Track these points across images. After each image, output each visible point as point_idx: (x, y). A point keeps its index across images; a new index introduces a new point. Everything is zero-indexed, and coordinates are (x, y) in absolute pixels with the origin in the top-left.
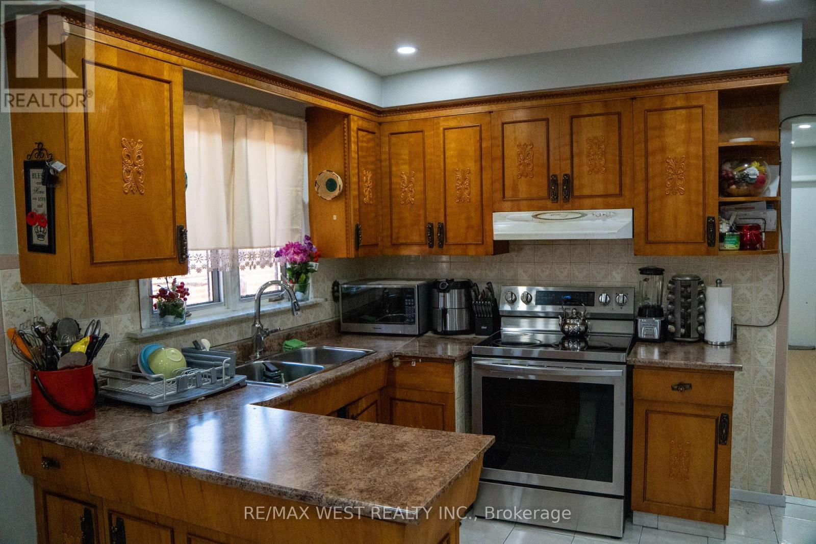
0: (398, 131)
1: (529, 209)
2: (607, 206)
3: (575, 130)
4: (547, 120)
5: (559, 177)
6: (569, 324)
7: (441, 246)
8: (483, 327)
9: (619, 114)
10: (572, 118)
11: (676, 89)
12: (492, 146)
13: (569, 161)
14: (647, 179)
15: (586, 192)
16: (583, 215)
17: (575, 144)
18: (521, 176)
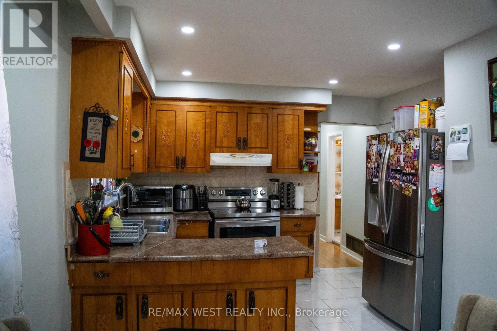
0: (162, 109)
1: (228, 152)
2: (261, 152)
3: (249, 119)
4: (237, 113)
5: (241, 138)
6: (243, 203)
7: (183, 168)
8: (202, 208)
9: (267, 114)
10: (248, 113)
11: (289, 107)
12: (211, 122)
13: (246, 132)
14: (278, 142)
15: (253, 146)
16: (252, 156)
17: (249, 125)
18: (225, 137)
